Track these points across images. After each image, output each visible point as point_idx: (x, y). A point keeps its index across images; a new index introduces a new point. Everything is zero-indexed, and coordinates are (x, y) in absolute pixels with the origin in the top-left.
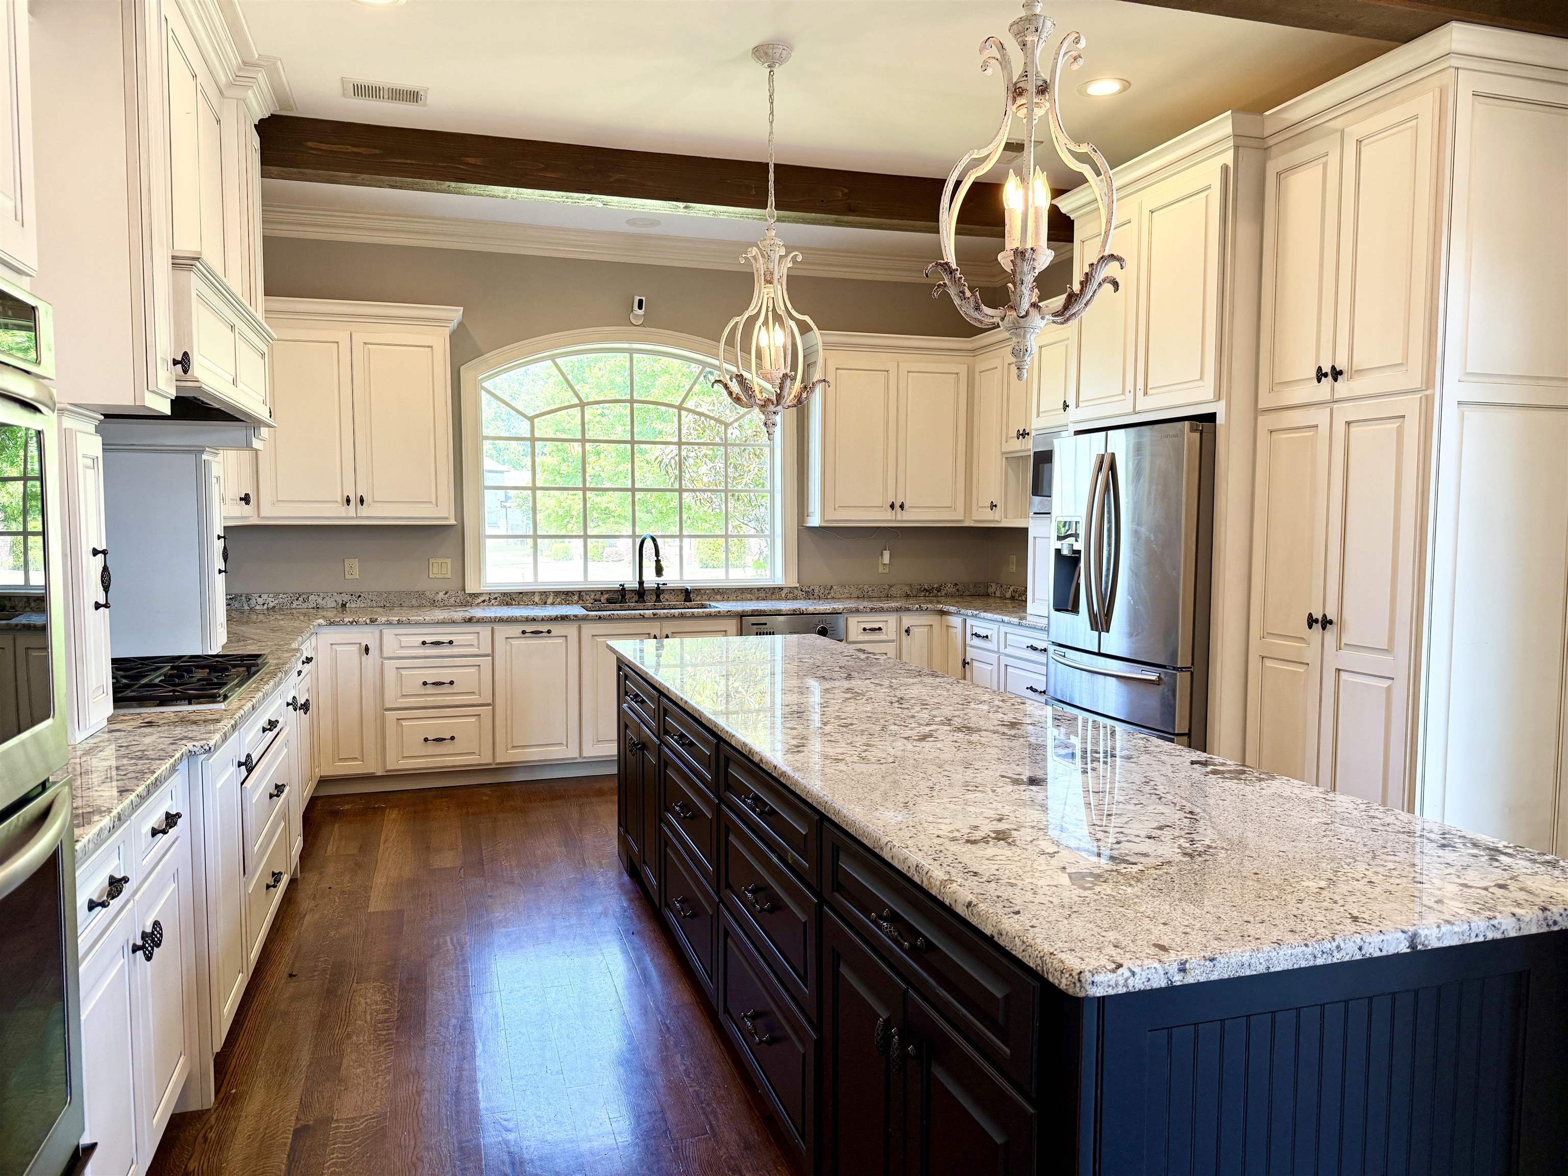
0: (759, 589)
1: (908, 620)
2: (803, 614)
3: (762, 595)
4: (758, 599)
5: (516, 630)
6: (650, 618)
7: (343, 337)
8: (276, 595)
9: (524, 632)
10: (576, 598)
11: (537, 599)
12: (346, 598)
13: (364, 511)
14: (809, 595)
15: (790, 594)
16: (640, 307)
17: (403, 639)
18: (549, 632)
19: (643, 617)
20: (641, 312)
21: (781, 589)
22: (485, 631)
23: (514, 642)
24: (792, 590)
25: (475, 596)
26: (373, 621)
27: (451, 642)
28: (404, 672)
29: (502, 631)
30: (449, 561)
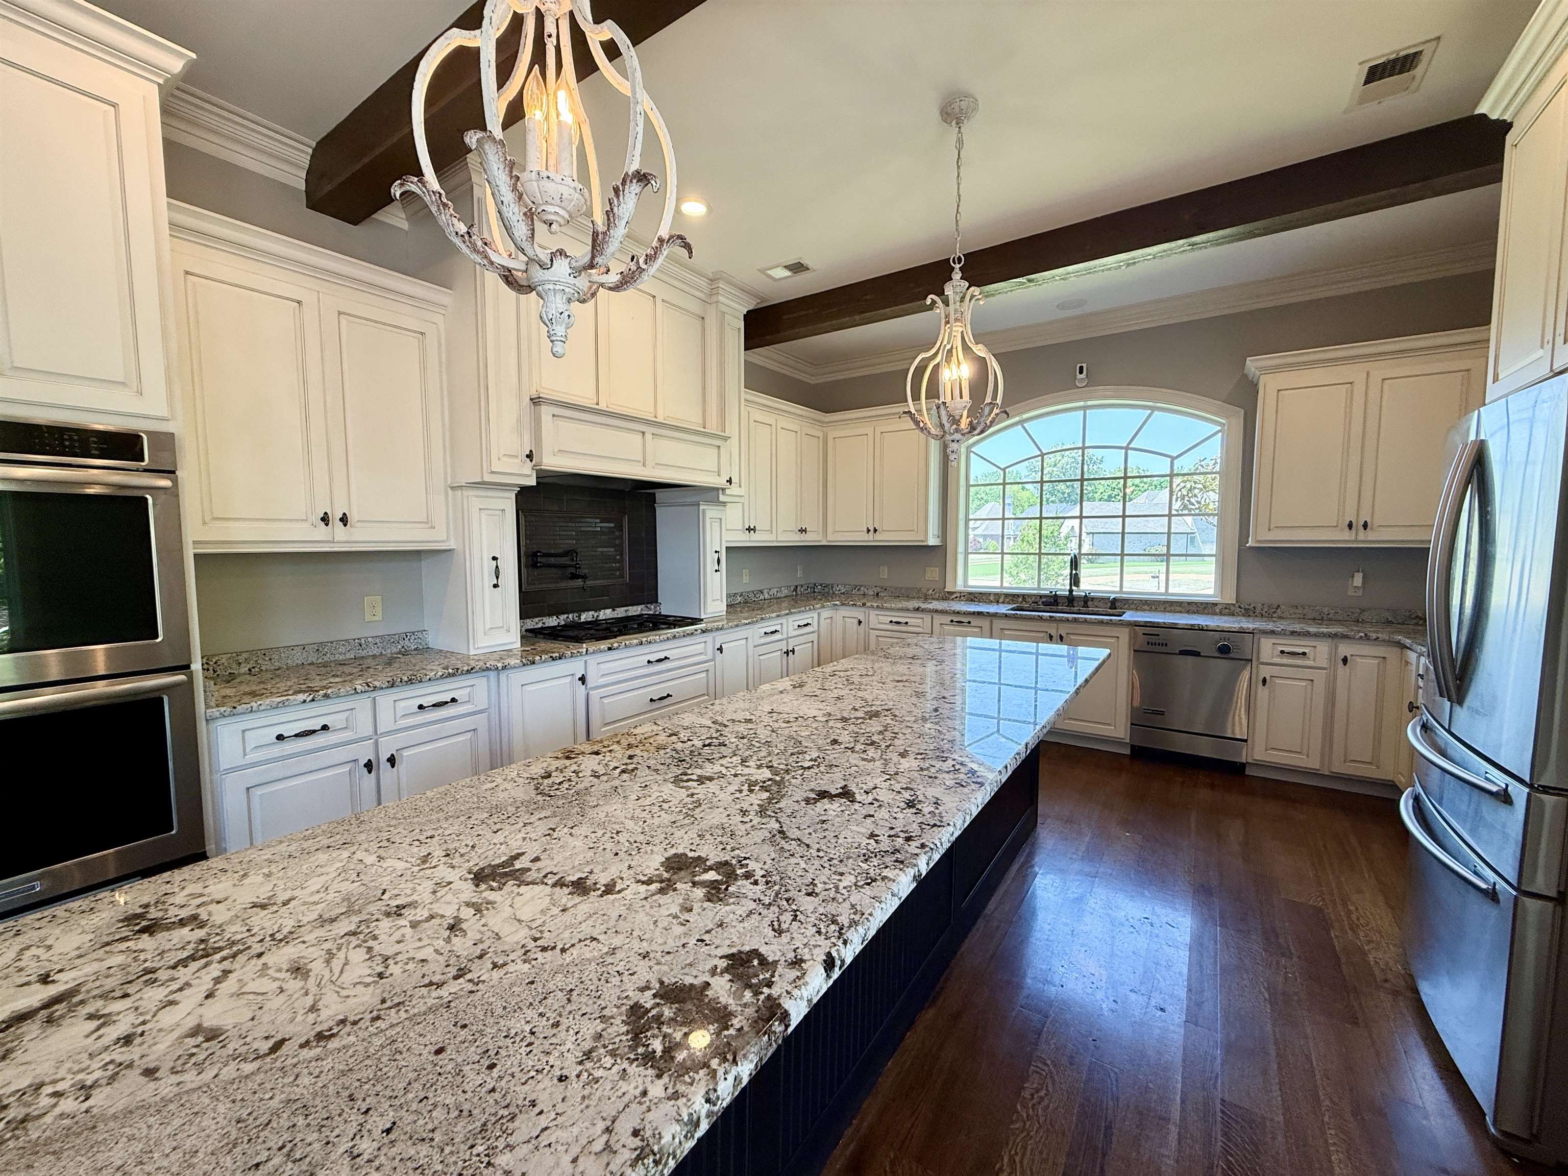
0: (1189, 603)
1: (1345, 649)
2: (1202, 630)
3: (1194, 608)
4: (1188, 612)
5: (947, 619)
6: (1046, 620)
7: (869, 431)
8: (845, 585)
9: (952, 621)
10: (1020, 599)
11: (992, 598)
12: (879, 590)
13: (878, 537)
14: (1248, 612)
15: (1226, 610)
16: (1081, 372)
17: (880, 617)
18: (969, 622)
19: (1041, 618)
20: (1083, 376)
21: (1216, 604)
22: (927, 618)
23: (945, 627)
24: (1227, 606)
25: (951, 593)
26: (864, 605)
27: (907, 623)
28: (880, 639)
29: (938, 619)
30: (937, 569)
